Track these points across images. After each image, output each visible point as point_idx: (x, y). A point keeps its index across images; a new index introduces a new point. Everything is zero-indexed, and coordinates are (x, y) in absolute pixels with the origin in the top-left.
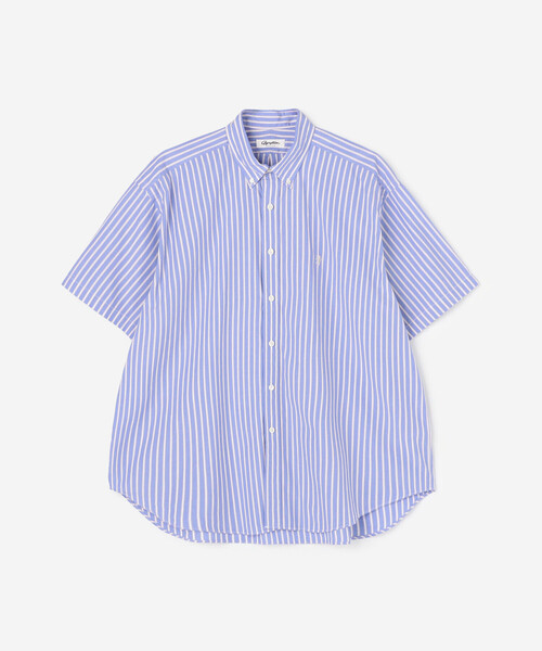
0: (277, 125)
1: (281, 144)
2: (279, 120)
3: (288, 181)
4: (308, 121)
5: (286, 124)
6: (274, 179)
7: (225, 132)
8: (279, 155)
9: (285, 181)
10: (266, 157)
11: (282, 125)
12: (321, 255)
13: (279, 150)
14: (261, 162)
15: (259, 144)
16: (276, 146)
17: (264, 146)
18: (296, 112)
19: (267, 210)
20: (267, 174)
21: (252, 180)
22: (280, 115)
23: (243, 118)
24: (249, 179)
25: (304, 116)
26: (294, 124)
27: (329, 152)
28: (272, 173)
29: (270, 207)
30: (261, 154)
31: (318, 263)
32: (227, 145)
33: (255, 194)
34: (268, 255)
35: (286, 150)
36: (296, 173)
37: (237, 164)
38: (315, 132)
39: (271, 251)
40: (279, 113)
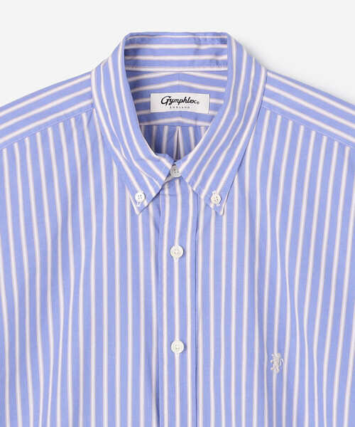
0: (192, 63)
1: (202, 105)
2: (197, 52)
3: (216, 197)
4: (250, 58)
5: (211, 63)
6: (185, 193)
7: (88, 83)
8: (196, 128)
9: (208, 199)
10: (171, 134)
11: (203, 63)
12: (281, 351)
13: (197, 117)
14: (158, 150)
15: (157, 104)
16: (192, 108)
17: (166, 108)
18: (223, 39)
19: (170, 258)
20: (170, 182)
21: (140, 196)
22: (198, 42)
23: (126, 53)
24: (134, 192)
25: (239, 47)
26: (225, 63)
27: (298, 123)
28: (181, 179)
29: (177, 251)
30: (160, 127)
31: (275, 370)
32: (90, 110)
33: (146, 225)
34: (171, 355)
35: (211, 118)
36: (231, 177)
37: (110, 156)
38: (267, 80)
39: (178, 346)
40: (196, 38)
